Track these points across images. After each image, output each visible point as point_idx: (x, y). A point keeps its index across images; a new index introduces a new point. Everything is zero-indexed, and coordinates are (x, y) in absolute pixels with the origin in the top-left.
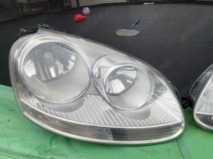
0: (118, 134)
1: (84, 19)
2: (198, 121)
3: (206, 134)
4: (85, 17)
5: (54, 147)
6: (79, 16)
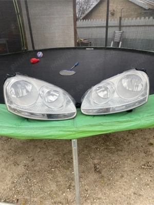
0: (49, 116)
1: (38, 61)
2: (82, 111)
3: (86, 116)
4: (38, 60)
5: (22, 124)
6: (34, 59)
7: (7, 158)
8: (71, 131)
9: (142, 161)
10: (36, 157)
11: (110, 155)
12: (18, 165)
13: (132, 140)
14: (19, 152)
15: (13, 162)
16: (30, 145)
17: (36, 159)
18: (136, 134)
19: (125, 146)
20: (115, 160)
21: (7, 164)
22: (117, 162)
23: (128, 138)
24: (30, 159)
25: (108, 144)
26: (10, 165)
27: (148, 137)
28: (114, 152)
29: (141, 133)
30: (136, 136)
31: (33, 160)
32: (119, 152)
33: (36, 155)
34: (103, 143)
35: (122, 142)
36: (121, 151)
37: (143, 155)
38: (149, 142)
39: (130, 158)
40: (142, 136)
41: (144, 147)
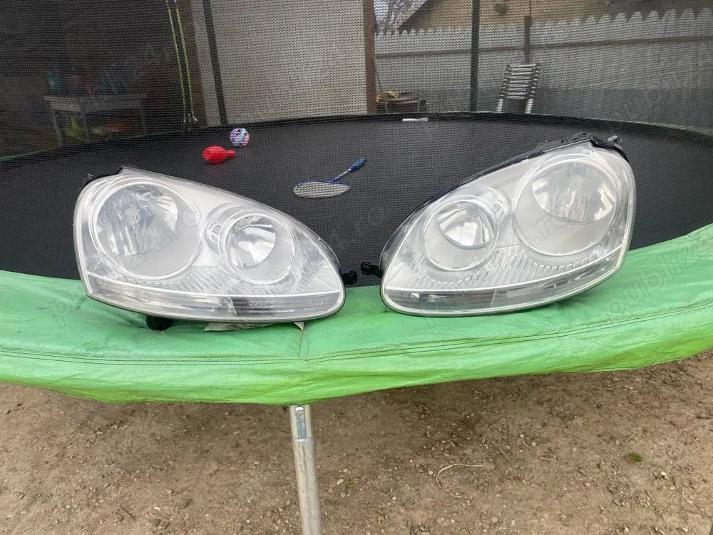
1: (231, 157)
4: (231, 152)
7: (98, 492)
8: (283, 373)
9: (599, 521)
10: (202, 491)
11: (474, 494)
12: (133, 517)
13: (561, 441)
14: (143, 472)
15: (115, 509)
16: (185, 448)
17: (199, 500)
18: (579, 421)
19: (534, 463)
20: (492, 515)
21: (94, 515)
22: (499, 523)
23: (545, 435)
24: (179, 499)
25: (468, 452)
26: (104, 517)
27: (624, 433)
28: (490, 483)
29: (597, 417)
30: (576, 428)
31: (188, 503)
32: (509, 486)
33: (203, 485)
34: (450, 451)
35: (521, 447)
36: (518, 479)
37: (604, 497)
38: (626, 451)
39: (550, 509)
40: (601, 429)
41: (605, 467)
